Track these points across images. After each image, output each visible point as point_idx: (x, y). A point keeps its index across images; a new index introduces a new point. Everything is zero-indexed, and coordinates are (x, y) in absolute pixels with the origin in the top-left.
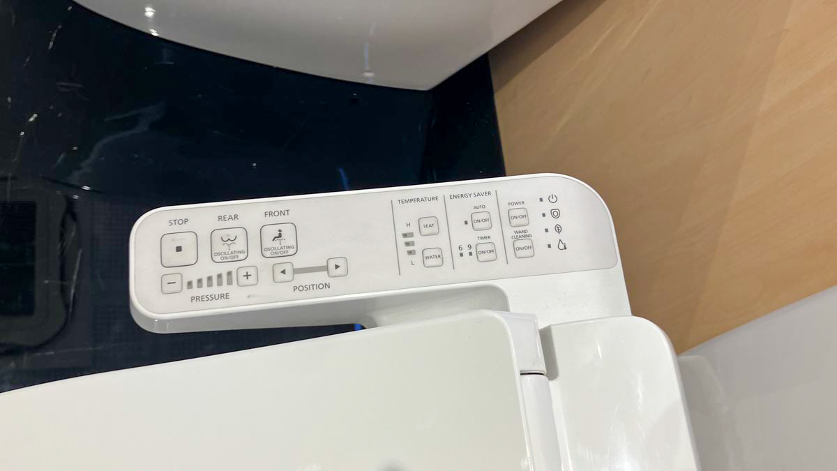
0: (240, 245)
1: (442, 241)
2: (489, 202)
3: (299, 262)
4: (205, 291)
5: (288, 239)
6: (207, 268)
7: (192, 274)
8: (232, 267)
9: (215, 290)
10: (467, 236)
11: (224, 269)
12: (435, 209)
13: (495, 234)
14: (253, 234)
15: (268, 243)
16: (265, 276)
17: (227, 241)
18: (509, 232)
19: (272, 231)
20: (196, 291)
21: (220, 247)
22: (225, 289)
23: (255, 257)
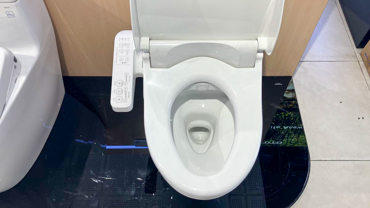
0: (120, 90)
1: (124, 58)
2: (119, 49)
3: (125, 80)
4: (127, 96)
5: (120, 82)
6: (123, 95)
7: (124, 97)
8: (124, 91)
9: (127, 94)
10: (124, 53)
11: (124, 92)
12: (118, 58)
13: (125, 49)
14: (118, 87)
15: (120, 85)
16: (126, 86)
17: (119, 91)
18: (125, 46)
19: (119, 85)
20: (127, 97)
21: (120, 93)
22: (127, 93)
23: (123, 88)
